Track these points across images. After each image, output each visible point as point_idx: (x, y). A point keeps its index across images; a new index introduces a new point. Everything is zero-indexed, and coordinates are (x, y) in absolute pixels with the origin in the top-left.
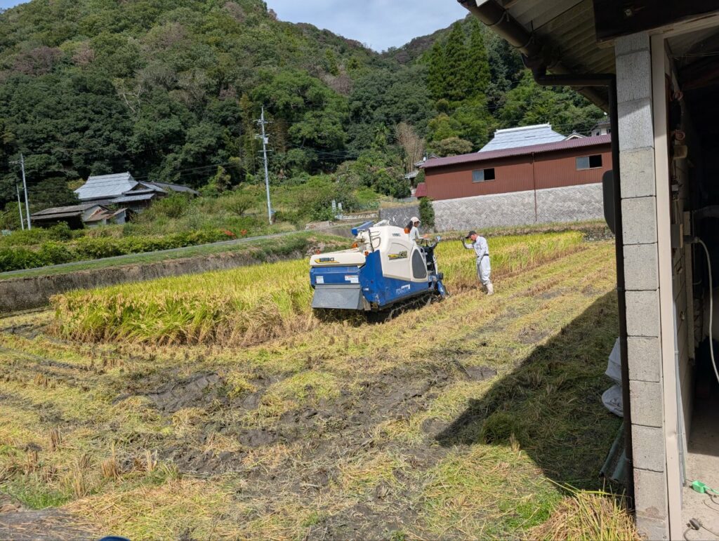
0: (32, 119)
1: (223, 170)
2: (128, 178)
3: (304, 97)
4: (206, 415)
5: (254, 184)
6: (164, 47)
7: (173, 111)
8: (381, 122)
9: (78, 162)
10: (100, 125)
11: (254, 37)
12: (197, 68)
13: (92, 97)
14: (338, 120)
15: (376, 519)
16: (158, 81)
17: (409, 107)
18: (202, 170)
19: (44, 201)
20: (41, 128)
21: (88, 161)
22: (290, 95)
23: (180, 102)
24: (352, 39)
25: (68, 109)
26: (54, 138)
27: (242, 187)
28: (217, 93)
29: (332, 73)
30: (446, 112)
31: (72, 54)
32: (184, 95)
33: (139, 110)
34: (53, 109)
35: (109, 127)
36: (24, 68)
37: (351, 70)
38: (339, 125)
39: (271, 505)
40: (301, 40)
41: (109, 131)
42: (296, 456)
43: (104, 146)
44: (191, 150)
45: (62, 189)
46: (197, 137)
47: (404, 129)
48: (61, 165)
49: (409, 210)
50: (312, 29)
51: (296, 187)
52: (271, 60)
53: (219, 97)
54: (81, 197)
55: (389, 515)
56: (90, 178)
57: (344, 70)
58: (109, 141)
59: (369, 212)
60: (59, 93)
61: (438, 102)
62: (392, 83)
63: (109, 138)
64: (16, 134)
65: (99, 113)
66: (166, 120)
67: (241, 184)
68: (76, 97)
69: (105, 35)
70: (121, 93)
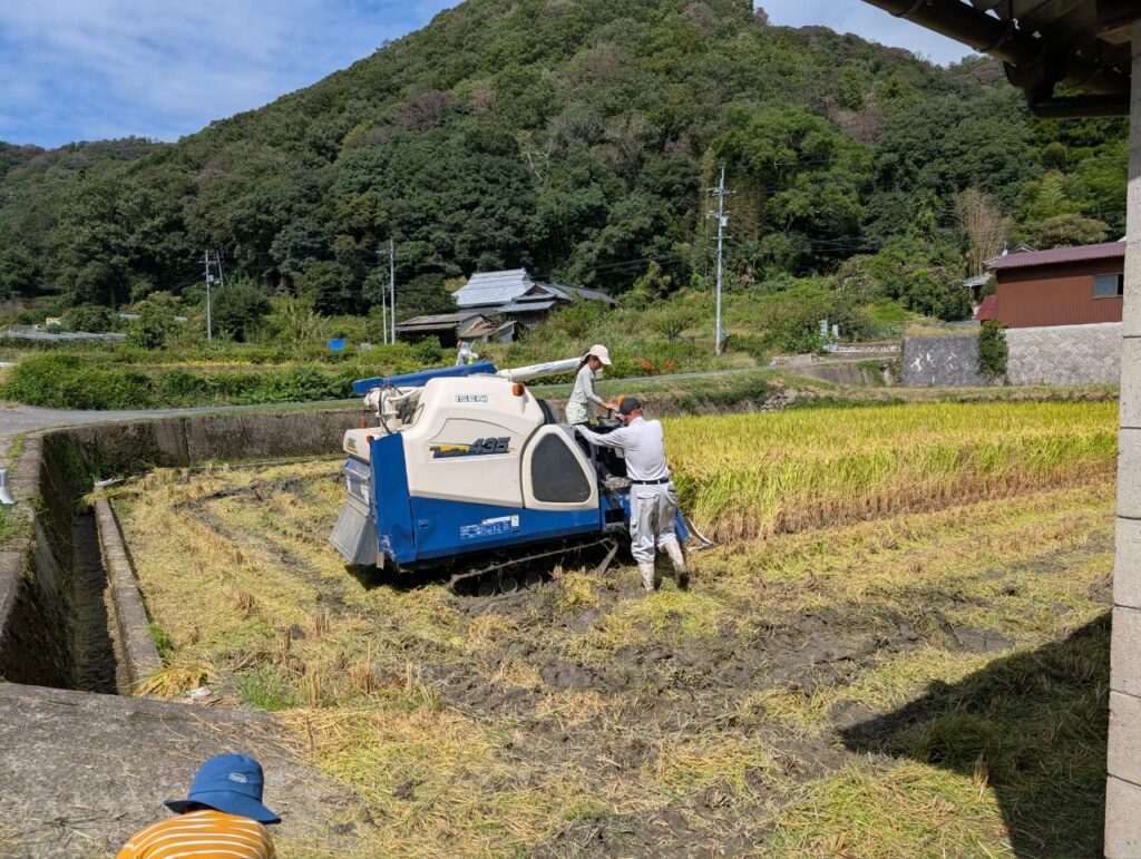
0: (411, 191)
1: (658, 267)
2: (522, 277)
3: (798, 150)
4: (516, 629)
5: (702, 291)
6: (590, 80)
7: (594, 176)
8: (929, 188)
9: (461, 253)
10: (494, 199)
11: (726, 55)
12: (633, 110)
13: (488, 159)
14: (852, 186)
15: (687, 837)
16: (577, 132)
17: (988, 160)
18: (626, 266)
19: (413, 306)
20: (419, 204)
21: (475, 252)
22: (774, 146)
23: (605, 163)
24: (896, 46)
25: (455, 177)
26: (434, 218)
27: (683, 295)
28: (660, 147)
29: (852, 107)
30: (1060, 168)
31: (468, 98)
32: (613, 152)
33: (547, 176)
34: (437, 178)
35: (505, 202)
36: (407, 122)
37: (886, 101)
38: (854, 195)
39: (542, 776)
40: (804, 54)
41: (504, 207)
42: (612, 715)
43: (496, 230)
44: (613, 236)
45: (436, 292)
46: (625, 215)
47: (972, 201)
48: (440, 256)
49: (960, 343)
50: (825, 35)
51: (768, 296)
52: (749, 91)
53: (664, 154)
54: (460, 302)
55: (711, 837)
56: (474, 275)
57: (875, 101)
58: (503, 222)
59: (888, 342)
60: (447, 155)
61: (1046, 149)
62: (958, 119)
63: (503, 218)
64: (390, 213)
65: (495, 181)
66: (583, 190)
67: (682, 290)
68: (467, 160)
69: (513, 68)
70: (525, 153)
